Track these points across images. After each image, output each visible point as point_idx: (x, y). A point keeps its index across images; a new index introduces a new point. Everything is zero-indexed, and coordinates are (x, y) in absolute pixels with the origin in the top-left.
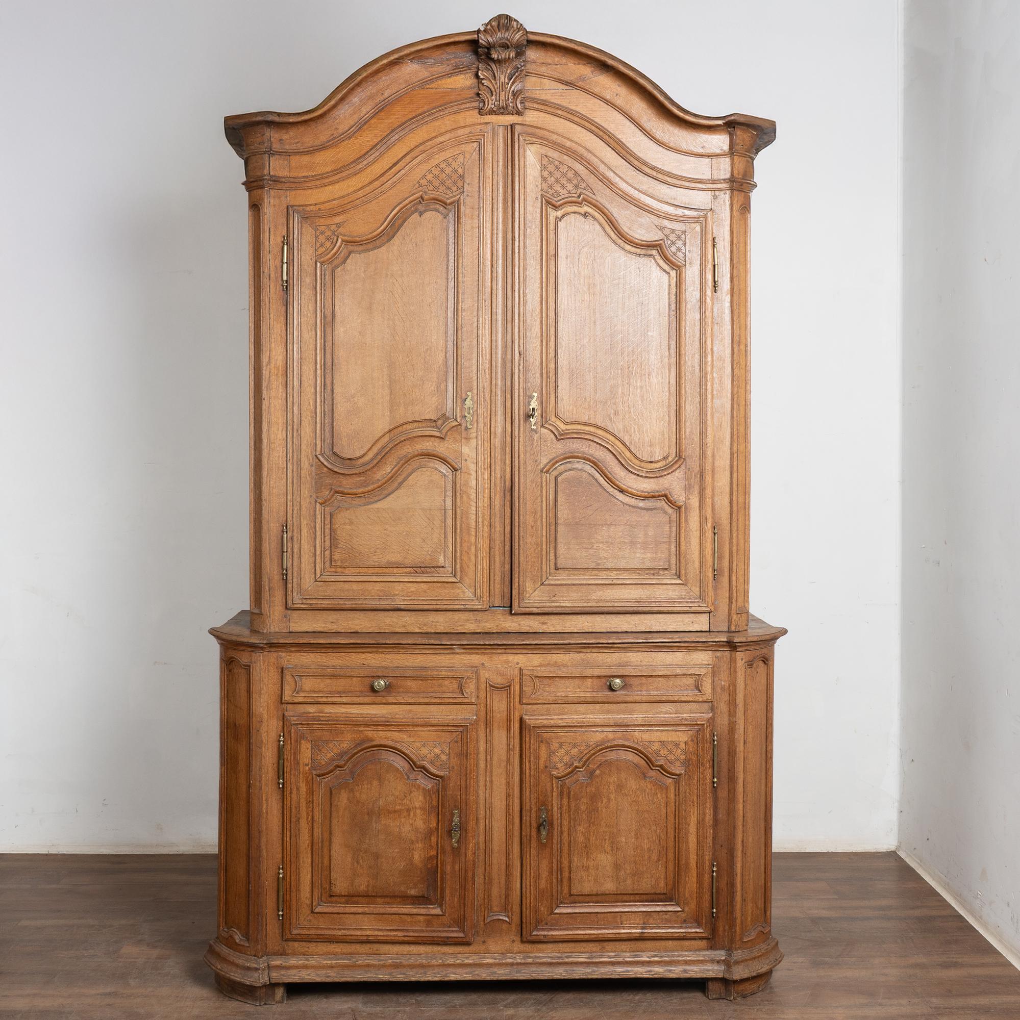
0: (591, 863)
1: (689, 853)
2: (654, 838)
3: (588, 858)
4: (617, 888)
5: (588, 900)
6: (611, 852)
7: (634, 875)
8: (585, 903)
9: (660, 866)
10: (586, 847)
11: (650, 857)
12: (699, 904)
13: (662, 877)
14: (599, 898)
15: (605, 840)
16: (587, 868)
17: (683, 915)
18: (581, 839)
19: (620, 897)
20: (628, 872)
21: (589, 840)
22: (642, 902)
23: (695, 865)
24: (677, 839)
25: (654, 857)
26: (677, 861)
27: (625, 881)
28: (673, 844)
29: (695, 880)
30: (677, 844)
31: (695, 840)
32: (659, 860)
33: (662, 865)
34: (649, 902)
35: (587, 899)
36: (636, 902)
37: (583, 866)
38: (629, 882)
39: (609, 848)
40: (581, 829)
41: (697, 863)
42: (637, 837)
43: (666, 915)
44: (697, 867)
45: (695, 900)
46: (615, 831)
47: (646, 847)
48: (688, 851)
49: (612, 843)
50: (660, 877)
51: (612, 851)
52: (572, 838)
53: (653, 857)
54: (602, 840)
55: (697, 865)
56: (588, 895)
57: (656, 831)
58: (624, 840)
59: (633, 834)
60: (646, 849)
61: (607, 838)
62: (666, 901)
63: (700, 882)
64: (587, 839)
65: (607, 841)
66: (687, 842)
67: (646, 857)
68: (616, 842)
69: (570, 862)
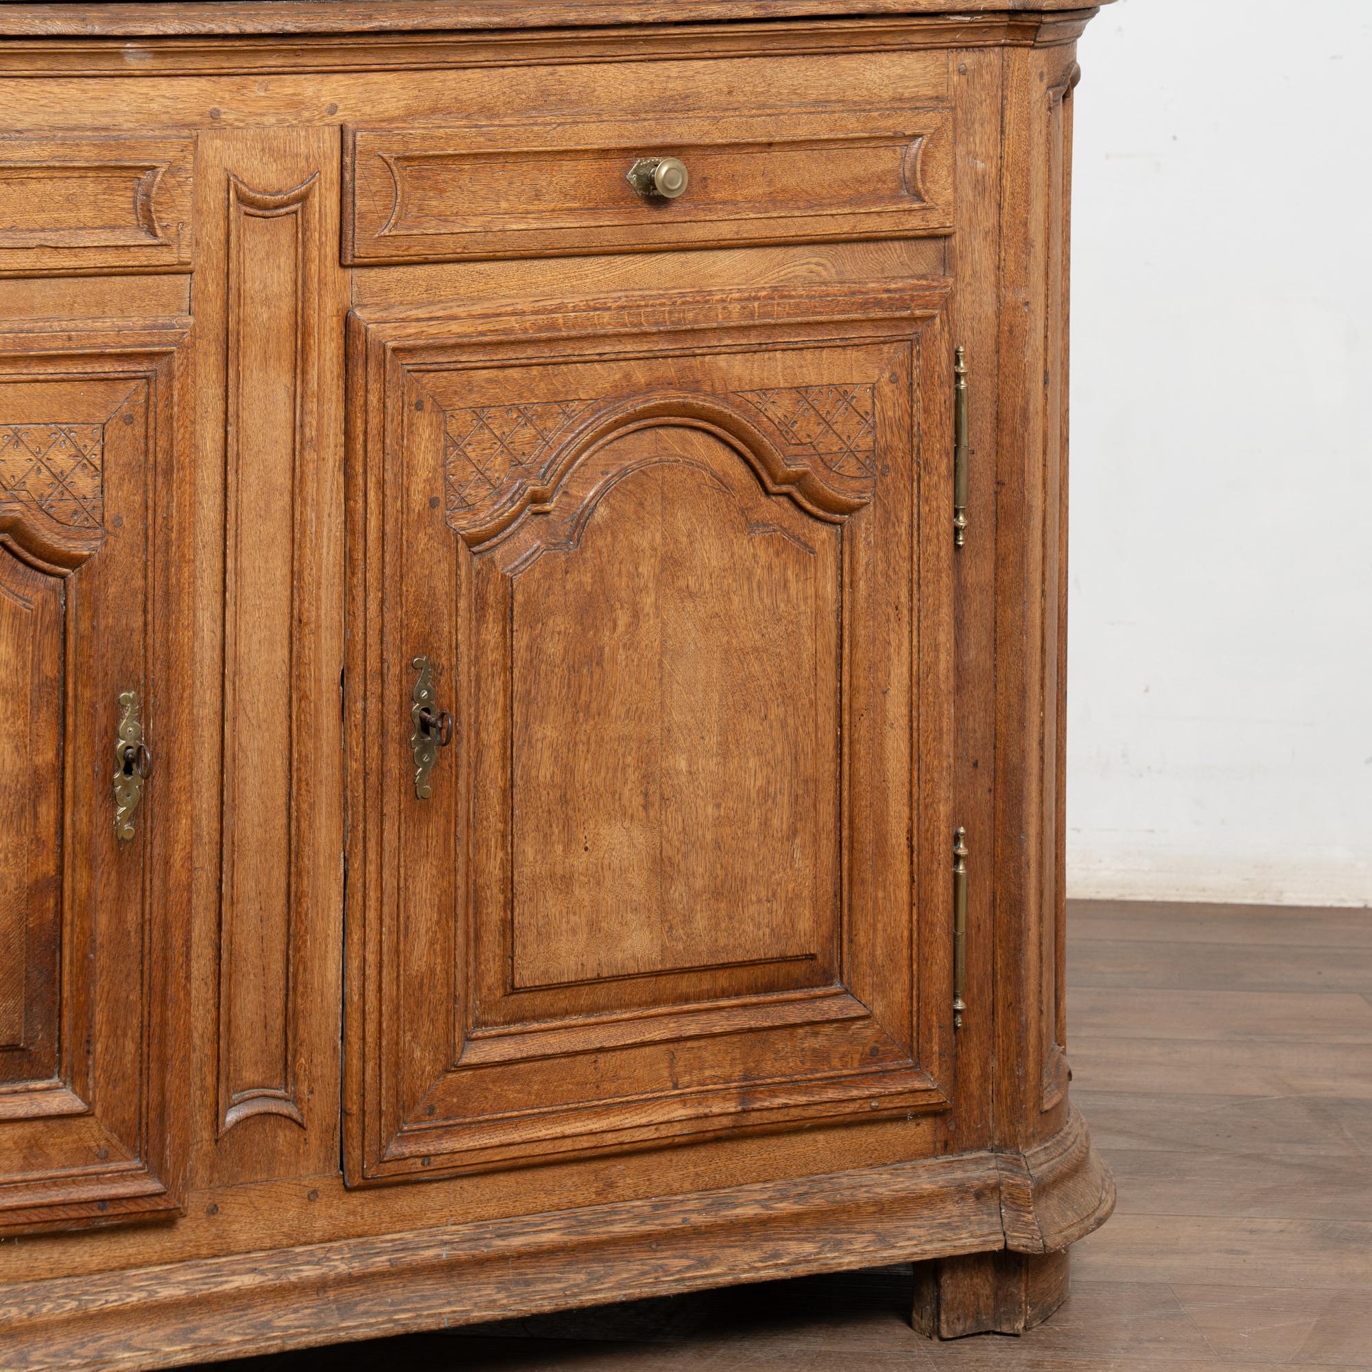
0: (580, 861)
1: (886, 800)
2: (779, 750)
3: (570, 841)
4: (664, 949)
5: (564, 1004)
6: (642, 814)
7: (717, 894)
8: (553, 1016)
9: (797, 855)
10: (564, 800)
11: (765, 823)
12: (916, 987)
13: (805, 893)
14: (601, 994)
15: (624, 768)
16: (565, 882)
17: (869, 1032)
18: (545, 771)
19: (667, 983)
20: (699, 884)
21: (572, 772)
22: (738, 994)
23: (903, 841)
24: (846, 750)
25: (780, 821)
26: (845, 833)
27: (687, 920)
28: (832, 767)
29: (903, 894)
30: (846, 767)
31: (904, 747)
32: (795, 832)
33: (804, 847)
34: (757, 992)
35: (562, 1000)
36: (716, 997)
37: (552, 876)
38: (701, 922)
39: (638, 801)
40: (548, 732)
41: (910, 831)
42: (725, 755)
43: (816, 1034)
44: (911, 847)
45: (905, 969)
46: (656, 732)
47: (753, 783)
48: (881, 791)
49: (647, 778)
50: (798, 896)
51: (645, 807)
52: (518, 772)
53: (776, 822)
54: (615, 770)
55: (910, 839)
56: (569, 985)
57: (784, 724)
58: (683, 765)
59: (713, 741)
60: (753, 795)
61: (629, 760)
62: (813, 986)
63: (919, 902)
64: (568, 770)
65: (630, 770)
66: (879, 759)
67: (754, 825)
68: (658, 774)
69: (510, 864)
